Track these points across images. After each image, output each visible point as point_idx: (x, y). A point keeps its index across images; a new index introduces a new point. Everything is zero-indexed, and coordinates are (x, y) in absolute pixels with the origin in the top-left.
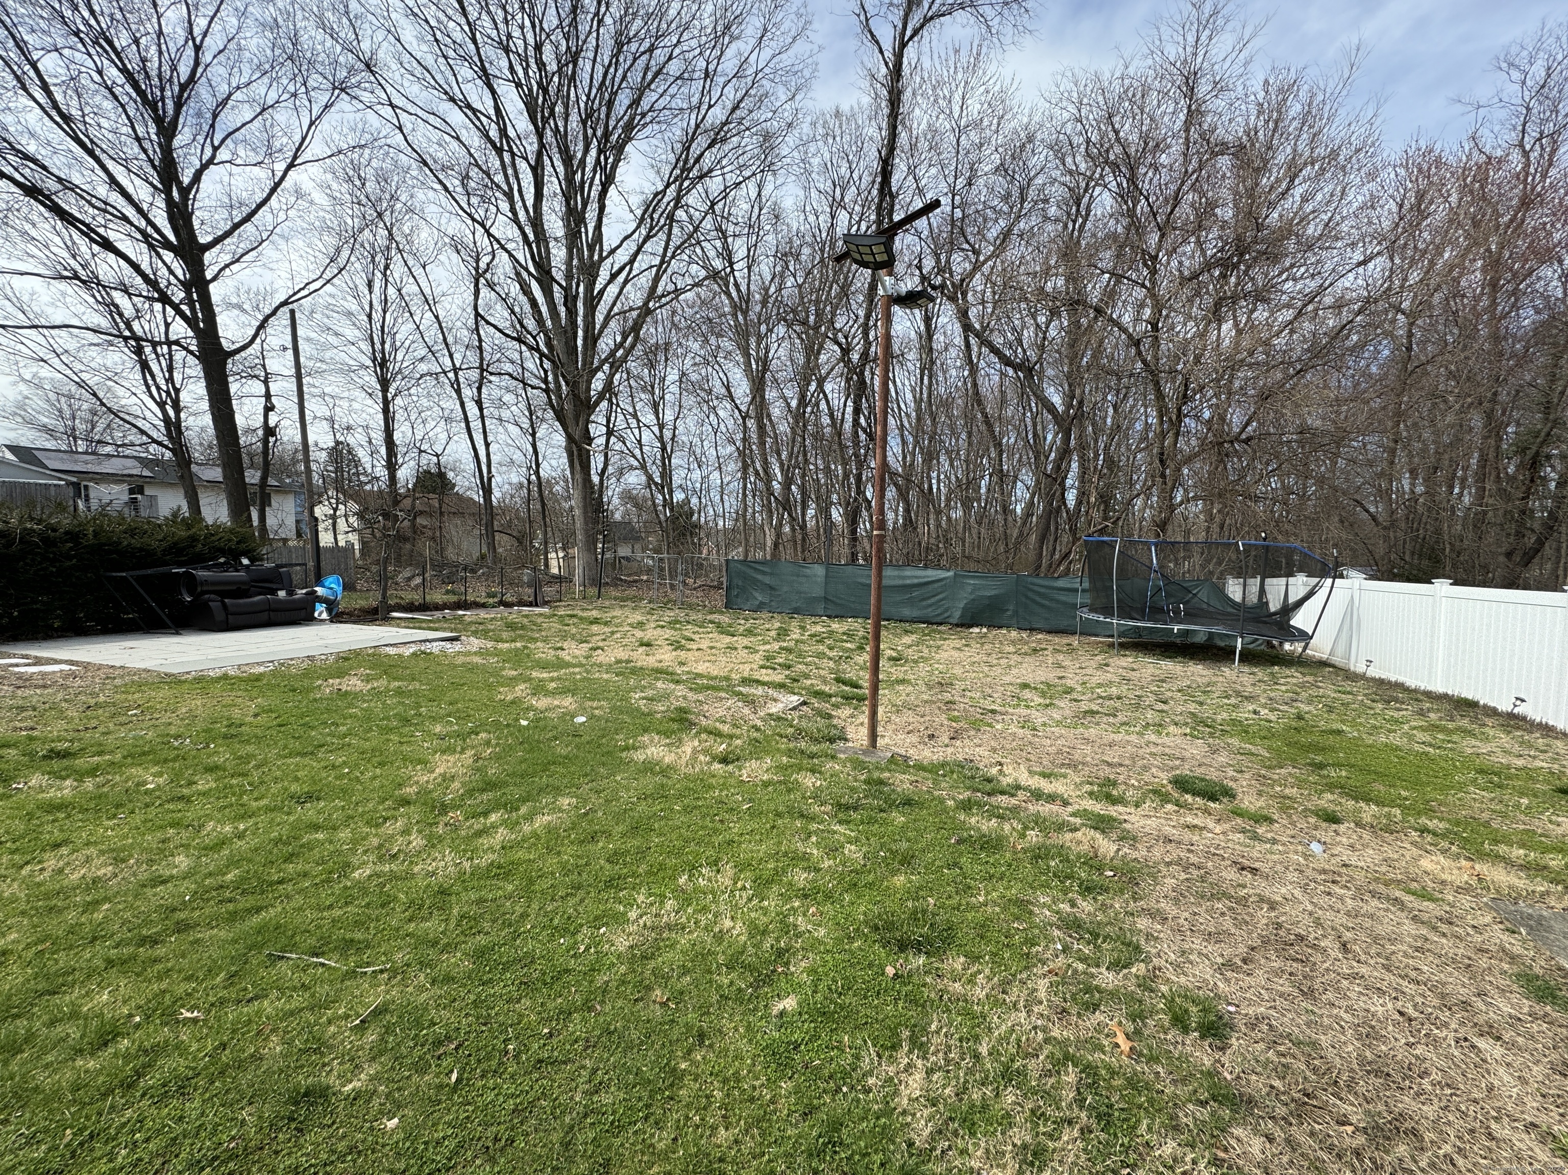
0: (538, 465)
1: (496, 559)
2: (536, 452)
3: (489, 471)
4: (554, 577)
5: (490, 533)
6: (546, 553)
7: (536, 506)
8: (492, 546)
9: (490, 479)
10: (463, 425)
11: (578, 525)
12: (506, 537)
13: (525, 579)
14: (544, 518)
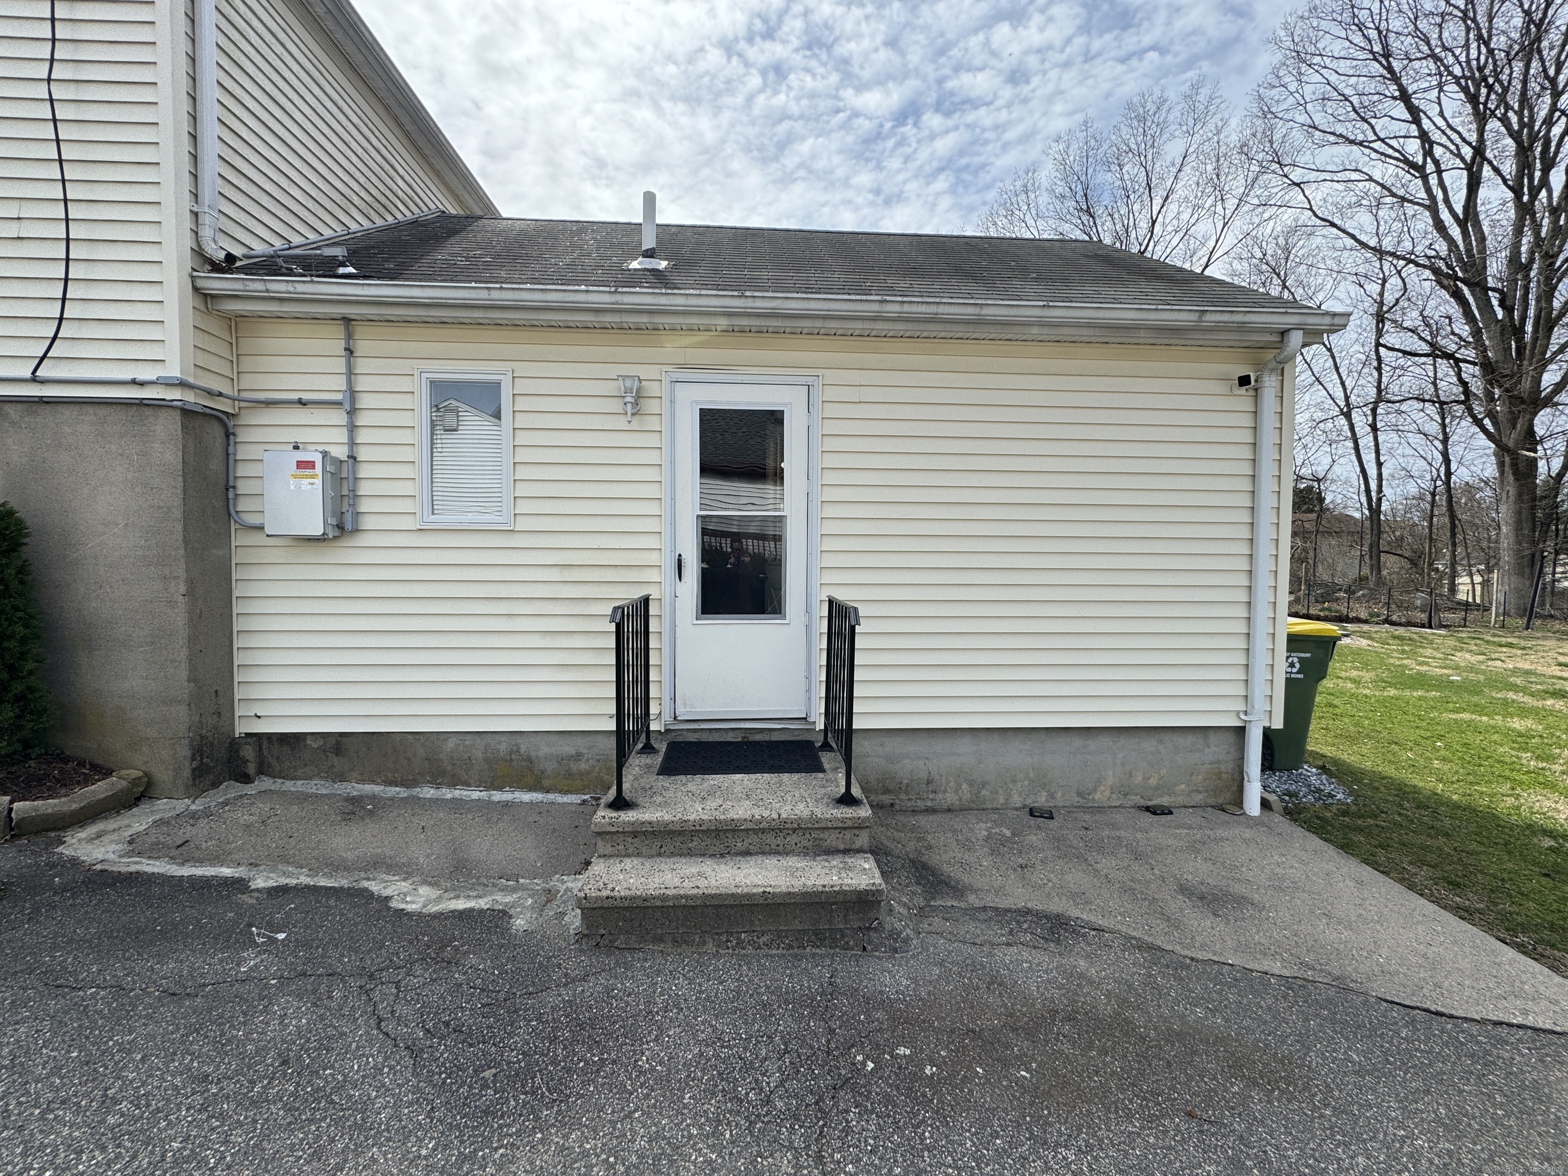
0: (1449, 474)
1: (1380, 581)
2: (1447, 461)
3: (1380, 486)
4: (1459, 603)
5: (1376, 552)
6: (1454, 575)
7: (1442, 520)
8: (1377, 567)
9: (1379, 500)
10: (1350, 444)
11: (1505, 544)
12: (1393, 558)
13: (1418, 603)
14: (1453, 534)
